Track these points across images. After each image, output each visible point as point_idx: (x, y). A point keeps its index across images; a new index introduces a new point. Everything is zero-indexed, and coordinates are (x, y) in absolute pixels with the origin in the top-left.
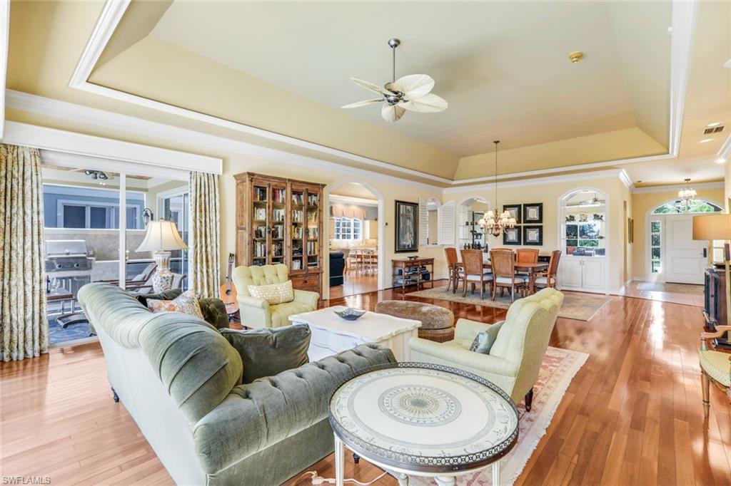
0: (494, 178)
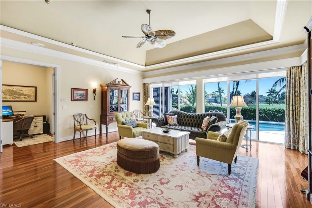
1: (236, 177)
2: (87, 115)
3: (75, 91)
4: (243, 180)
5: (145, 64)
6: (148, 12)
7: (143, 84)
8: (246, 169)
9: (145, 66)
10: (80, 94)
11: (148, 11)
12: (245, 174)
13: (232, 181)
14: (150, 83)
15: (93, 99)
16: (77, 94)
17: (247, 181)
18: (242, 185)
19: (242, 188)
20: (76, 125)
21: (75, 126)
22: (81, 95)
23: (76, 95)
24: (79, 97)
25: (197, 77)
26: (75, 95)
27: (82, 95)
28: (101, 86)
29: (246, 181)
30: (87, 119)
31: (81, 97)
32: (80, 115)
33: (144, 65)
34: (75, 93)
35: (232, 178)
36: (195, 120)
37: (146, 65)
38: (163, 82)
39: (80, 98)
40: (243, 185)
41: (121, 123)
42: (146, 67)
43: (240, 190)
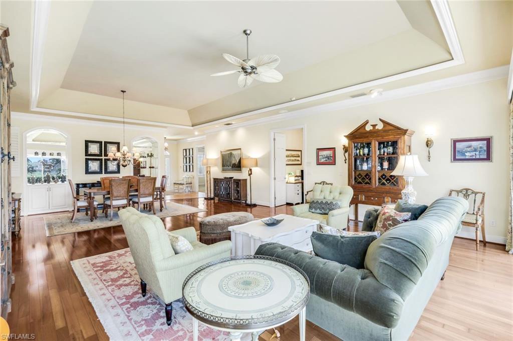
0: (122, 120)
1: (132, 301)
3: (320, 152)
4: (120, 303)
8: (137, 329)
10: (325, 156)
12: (126, 315)
13: (131, 293)
15: (344, 161)
16: (323, 156)
17: (113, 307)
18: (115, 298)
19: (112, 294)
26: (320, 157)
27: (328, 157)
29: (115, 306)
34: (320, 154)
35: (135, 295)
39: (326, 160)
40: (113, 298)
43: (112, 291)
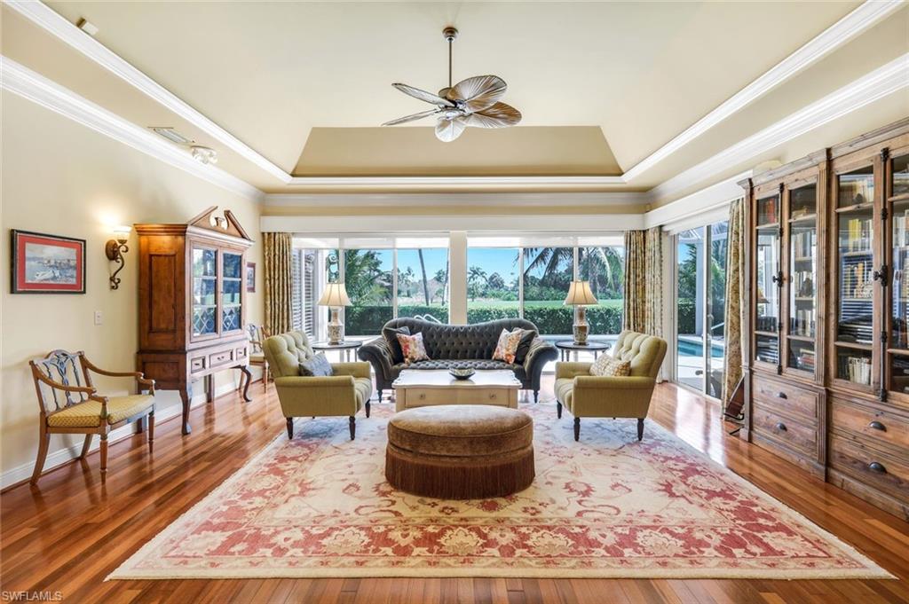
2: (87, 356)
3: (28, 245)
5: (294, 170)
6: (449, 34)
7: (263, 234)
9: (293, 175)
10: (52, 263)
11: (451, 31)
14: (293, 234)
15: (107, 283)
16: (40, 260)
20: (51, 407)
21: (43, 412)
22: (57, 266)
23: (33, 263)
24: (49, 274)
25: (451, 231)
26: (27, 263)
27: (60, 266)
28: (140, 231)
30: (90, 372)
31: (57, 274)
32: (61, 357)
33: (291, 171)
34: (27, 254)
36: (472, 342)
37: (297, 173)
38: (341, 235)
39: (54, 278)
41: (292, 373)
42: (295, 178)
